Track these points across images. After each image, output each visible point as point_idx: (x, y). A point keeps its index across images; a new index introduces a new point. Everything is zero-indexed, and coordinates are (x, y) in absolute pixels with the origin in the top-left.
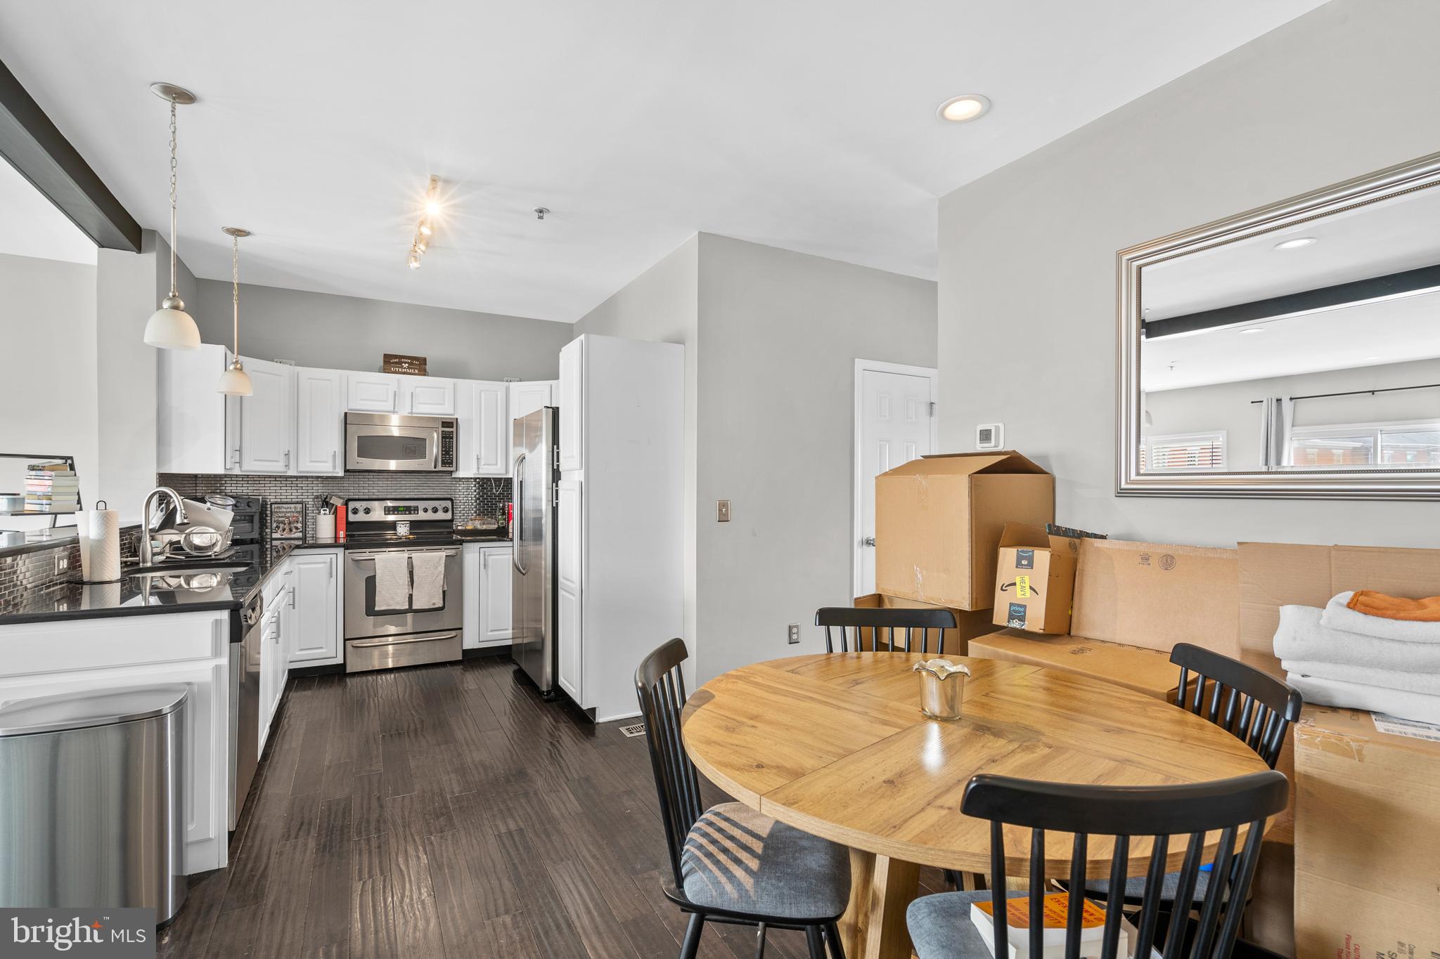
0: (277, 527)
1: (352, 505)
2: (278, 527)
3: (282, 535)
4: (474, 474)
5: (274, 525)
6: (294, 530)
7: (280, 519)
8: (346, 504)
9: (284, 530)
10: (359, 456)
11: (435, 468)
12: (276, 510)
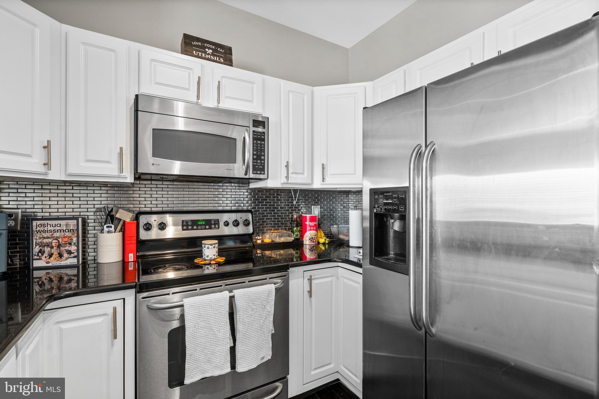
0: (40, 251)
1: (143, 219)
2: (42, 252)
3: (48, 263)
4: (282, 184)
5: (36, 249)
6: (66, 255)
7: (45, 241)
8: (137, 218)
9: (51, 255)
10: (154, 155)
11: (246, 174)
12: (38, 228)
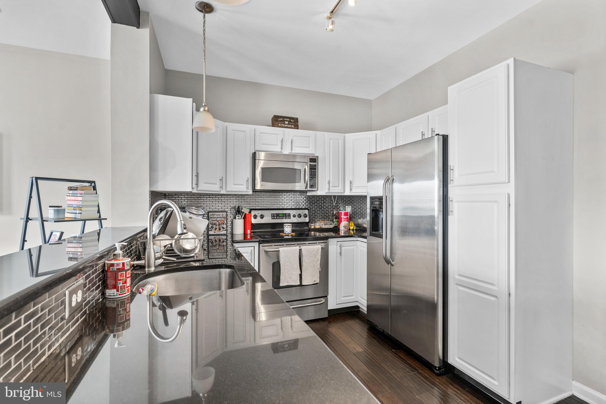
1: (253, 213)
2: (212, 227)
3: (215, 232)
4: (326, 193)
5: (210, 226)
6: (222, 229)
7: (214, 222)
8: (250, 212)
9: (216, 229)
10: (262, 181)
11: (306, 189)
12: (211, 216)
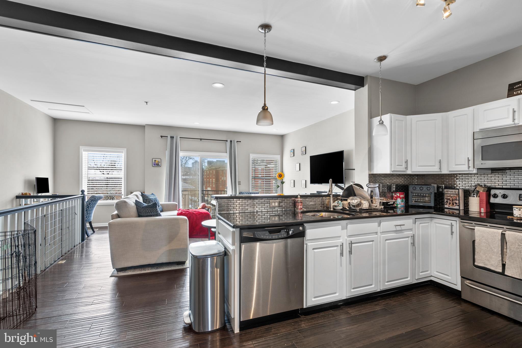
0: (447, 201)
1: (493, 191)
3: (449, 206)
5: (446, 200)
6: (455, 204)
7: (448, 197)
8: (489, 191)
10: (482, 159)
12: (446, 192)
